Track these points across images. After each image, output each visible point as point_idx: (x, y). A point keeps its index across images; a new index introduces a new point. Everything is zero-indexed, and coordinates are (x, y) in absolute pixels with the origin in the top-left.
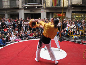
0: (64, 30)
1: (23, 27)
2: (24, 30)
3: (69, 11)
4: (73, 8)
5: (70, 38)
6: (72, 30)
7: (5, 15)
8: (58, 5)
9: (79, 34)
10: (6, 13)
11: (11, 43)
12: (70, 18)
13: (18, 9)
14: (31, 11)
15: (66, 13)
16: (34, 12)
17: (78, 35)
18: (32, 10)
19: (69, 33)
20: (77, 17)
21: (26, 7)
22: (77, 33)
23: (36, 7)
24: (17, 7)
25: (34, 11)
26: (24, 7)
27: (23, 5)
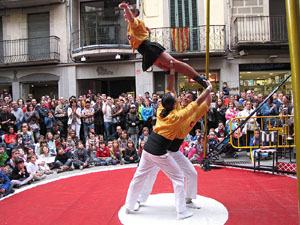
0: (217, 130)
1: (73, 128)
2: (78, 134)
3: (230, 65)
4: (242, 53)
5: (237, 157)
6: (245, 130)
7: (11, 87)
8: (192, 48)
9: (268, 140)
10: (15, 80)
11: (29, 183)
12: (234, 89)
13: (55, 64)
14: (100, 70)
15: (218, 71)
16: (112, 73)
17: (267, 144)
18: (104, 67)
19: (235, 139)
20: (260, 82)
21: (83, 59)
22: (263, 139)
23: (118, 57)
24: (52, 58)
25: (109, 69)
26: (75, 58)
27: (74, 52)
